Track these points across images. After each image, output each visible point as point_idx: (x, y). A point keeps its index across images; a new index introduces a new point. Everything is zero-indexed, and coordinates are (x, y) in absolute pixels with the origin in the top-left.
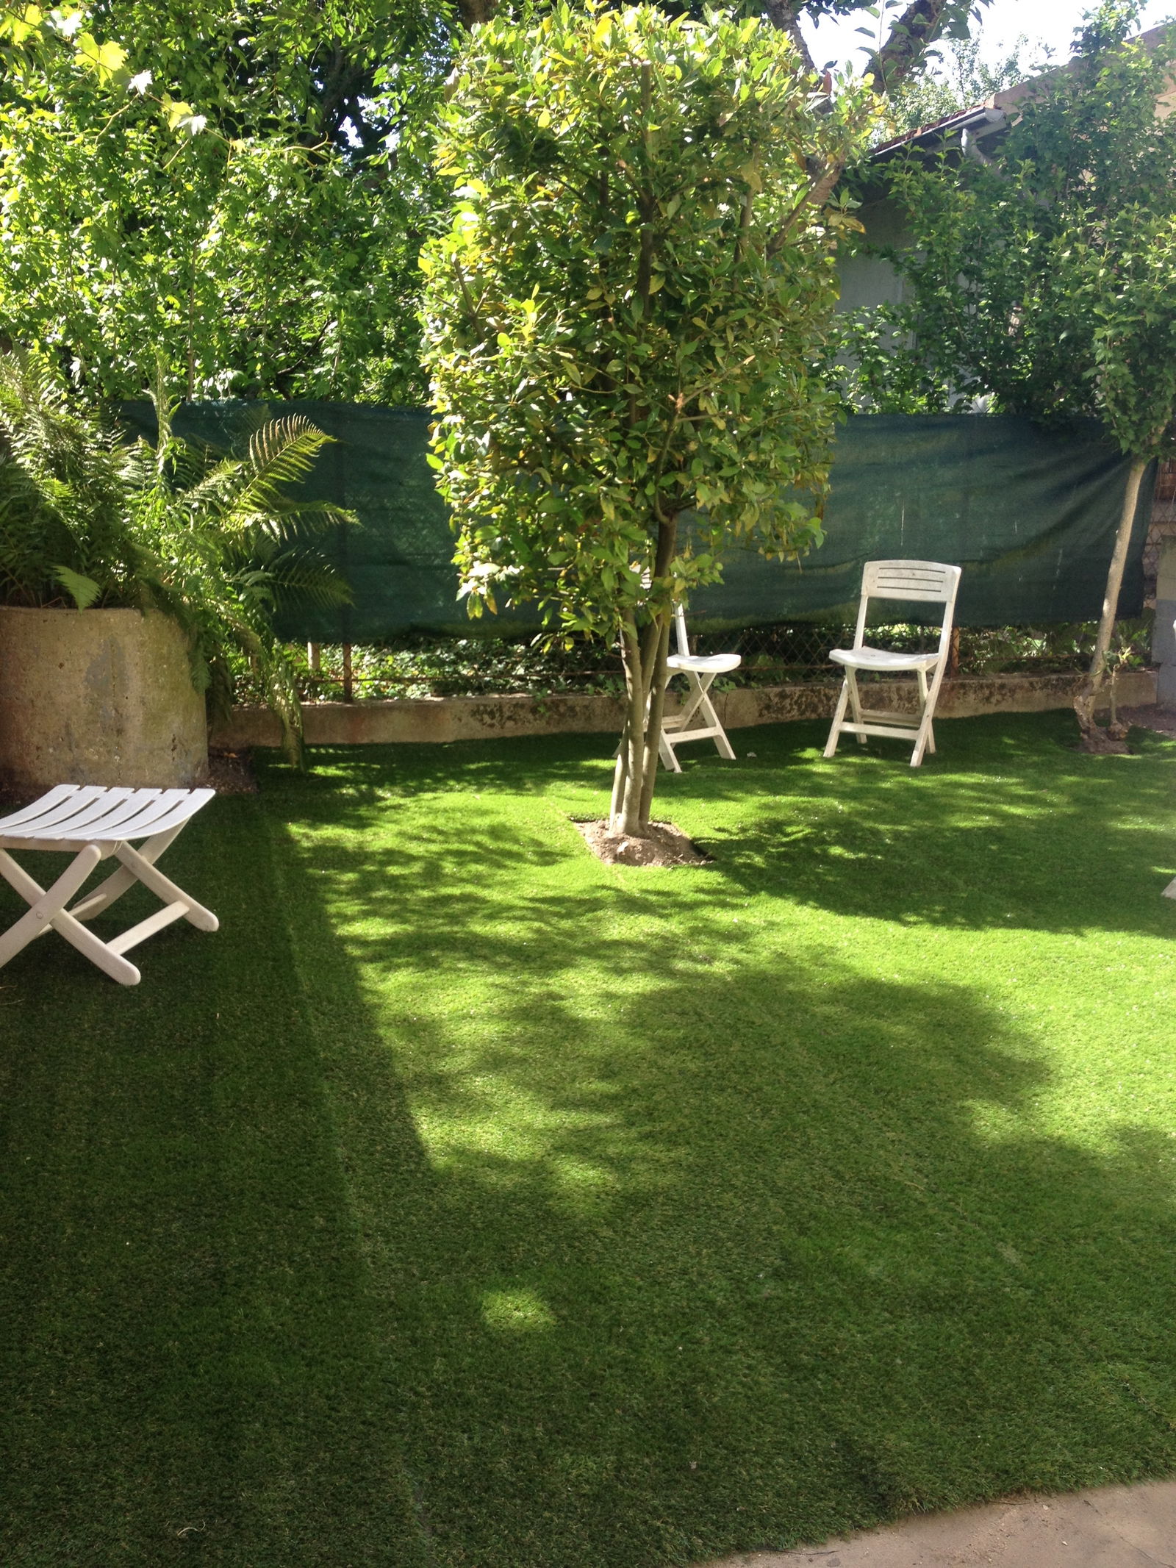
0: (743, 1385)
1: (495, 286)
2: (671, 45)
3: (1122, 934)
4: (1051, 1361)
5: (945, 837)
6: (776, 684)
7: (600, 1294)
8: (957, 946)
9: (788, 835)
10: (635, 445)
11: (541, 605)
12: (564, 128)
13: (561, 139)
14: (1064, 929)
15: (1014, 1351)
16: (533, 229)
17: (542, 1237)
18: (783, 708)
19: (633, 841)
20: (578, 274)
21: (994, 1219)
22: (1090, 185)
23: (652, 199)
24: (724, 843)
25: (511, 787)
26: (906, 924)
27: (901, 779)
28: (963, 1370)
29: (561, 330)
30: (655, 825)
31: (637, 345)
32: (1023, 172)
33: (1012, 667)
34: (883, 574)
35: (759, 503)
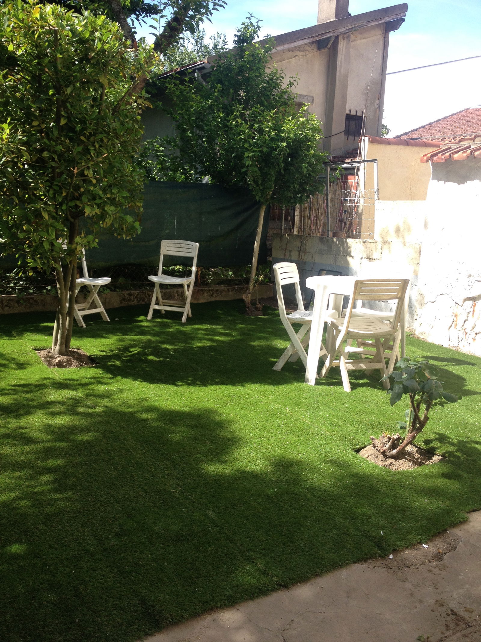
0: (100, 583)
2: (67, 22)
3: (258, 385)
4: (226, 555)
5: (194, 350)
6: (127, 290)
7: (38, 554)
8: (197, 393)
9: (131, 352)
10: (57, 188)
11: (17, 256)
12: (20, 52)
13: (19, 56)
14: (237, 384)
15: (211, 553)
16: (8, 94)
17: (12, 533)
18: (130, 300)
19: (63, 358)
20: (29, 115)
21: (206, 501)
22: (243, 96)
23: (60, 86)
24: (103, 357)
25: (6, 336)
26: (177, 386)
27: (178, 327)
28: (191, 563)
29: (21, 137)
30: (73, 350)
31: (55, 146)
32: (217, 89)
33: (221, 283)
34: (169, 245)
35: (113, 214)
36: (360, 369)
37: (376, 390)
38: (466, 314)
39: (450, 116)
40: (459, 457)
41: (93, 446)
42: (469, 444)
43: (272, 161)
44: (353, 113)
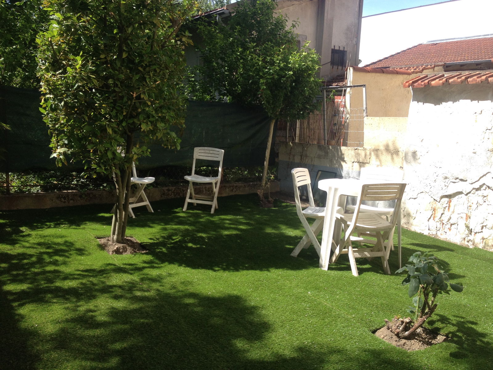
1: (65, 50)
3: (281, 270)
5: (224, 238)
6: (166, 186)
8: (232, 278)
9: (173, 240)
10: (119, 108)
11: (84, 162)
13: (90, 2)
14: (264, 269)
16: (79, 32)
18: (169, 194)
19: (120, 245)
20: (96, 48)
22: (255, 35)
23: (123, 26)
24: (152, 244)
26: (215, 271)
27: (208, 218)
29: (91, 67)
30: (127, 238)
31: (118, 74)
32: (237, 30)
33: (239, 180)
34: (200, 151)
35: (163, 130)
36: (366, 257)
37: (378, 274)
38: (443, 208)
39: (407, 50)
40: (460, 337)
41: (153, 330)
42: (466, 324)
43: (281, 85)
44: (337, 48)
